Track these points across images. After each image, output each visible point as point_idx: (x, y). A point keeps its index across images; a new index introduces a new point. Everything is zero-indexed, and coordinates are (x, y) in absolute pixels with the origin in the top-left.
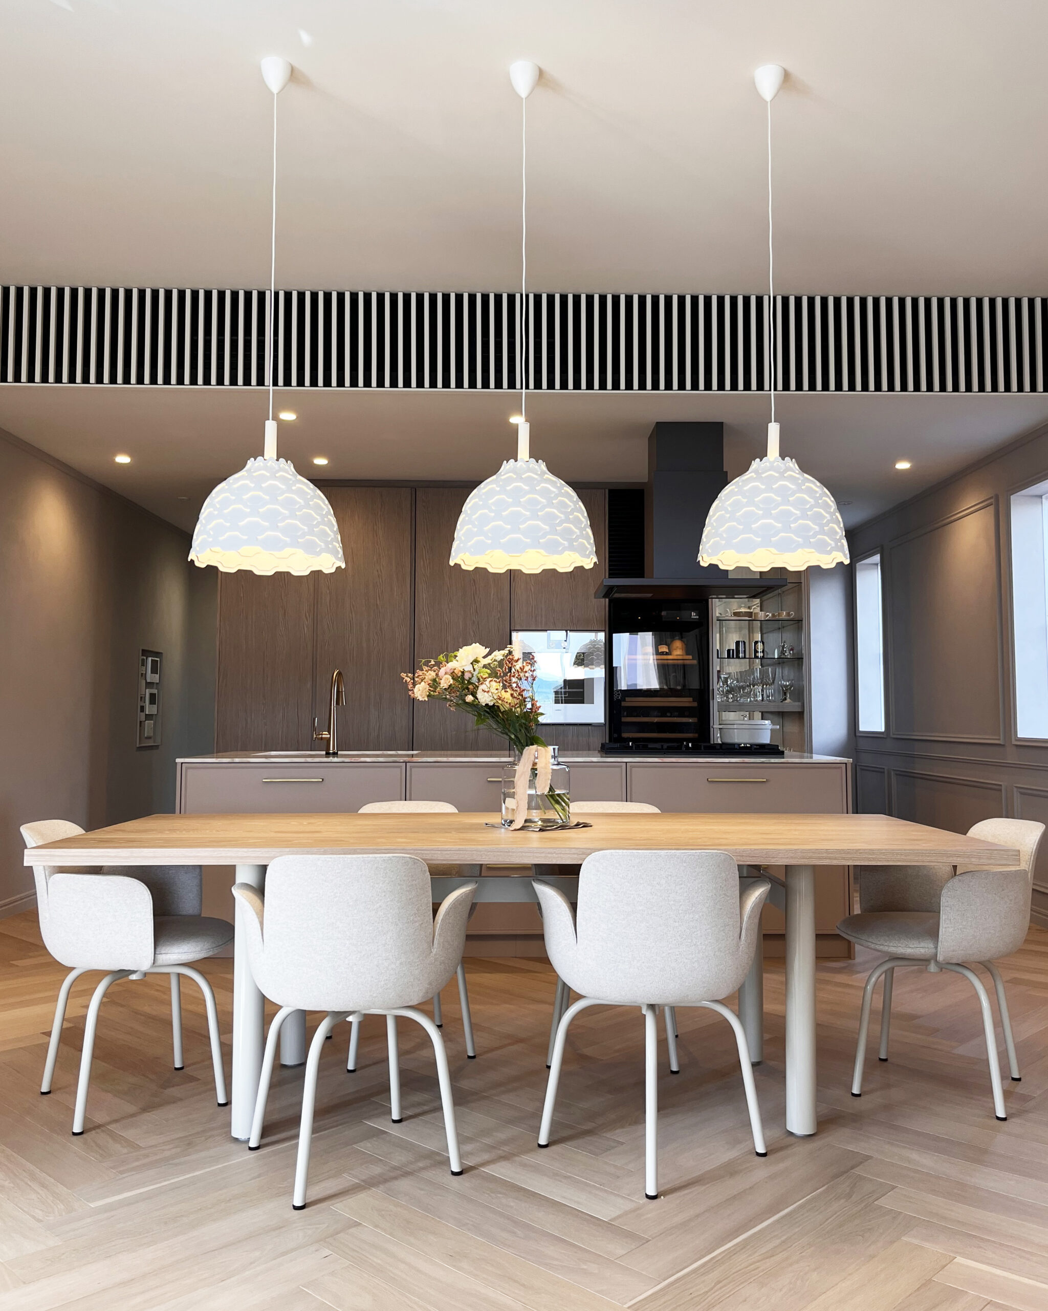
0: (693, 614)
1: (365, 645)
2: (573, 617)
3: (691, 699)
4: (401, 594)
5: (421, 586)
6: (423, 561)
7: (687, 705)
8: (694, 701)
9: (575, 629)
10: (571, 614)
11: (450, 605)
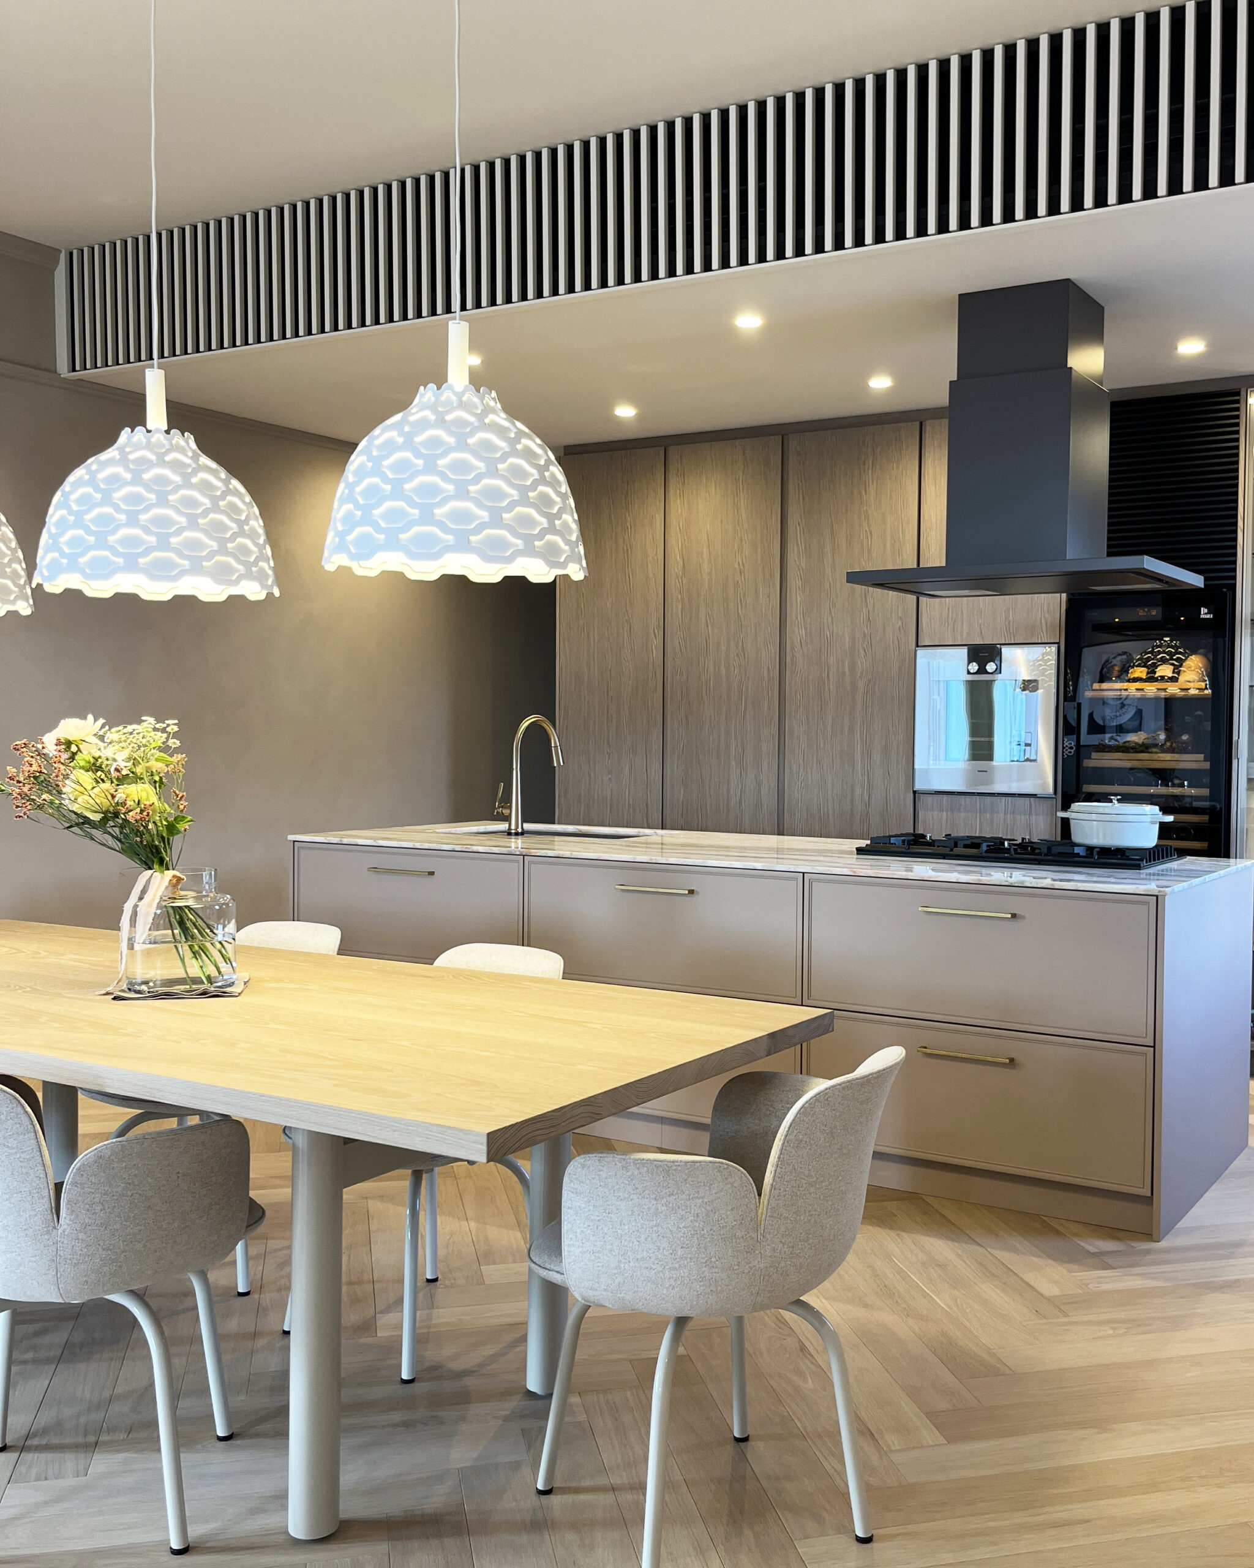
0: (1204, 610)
1: (723, 672)
2: (1009, 622)
3: (1201, 757)
4: (769, 596)
5: (794, 583)
6: (798, 545)
7: (1194, 766)
8: (1205, 760)
9: (1013, 642)
10: (1007, 618)
11: (833, 611)
